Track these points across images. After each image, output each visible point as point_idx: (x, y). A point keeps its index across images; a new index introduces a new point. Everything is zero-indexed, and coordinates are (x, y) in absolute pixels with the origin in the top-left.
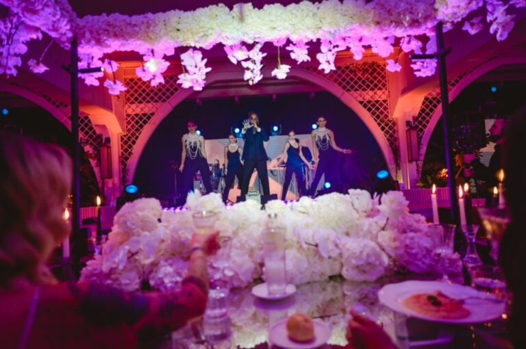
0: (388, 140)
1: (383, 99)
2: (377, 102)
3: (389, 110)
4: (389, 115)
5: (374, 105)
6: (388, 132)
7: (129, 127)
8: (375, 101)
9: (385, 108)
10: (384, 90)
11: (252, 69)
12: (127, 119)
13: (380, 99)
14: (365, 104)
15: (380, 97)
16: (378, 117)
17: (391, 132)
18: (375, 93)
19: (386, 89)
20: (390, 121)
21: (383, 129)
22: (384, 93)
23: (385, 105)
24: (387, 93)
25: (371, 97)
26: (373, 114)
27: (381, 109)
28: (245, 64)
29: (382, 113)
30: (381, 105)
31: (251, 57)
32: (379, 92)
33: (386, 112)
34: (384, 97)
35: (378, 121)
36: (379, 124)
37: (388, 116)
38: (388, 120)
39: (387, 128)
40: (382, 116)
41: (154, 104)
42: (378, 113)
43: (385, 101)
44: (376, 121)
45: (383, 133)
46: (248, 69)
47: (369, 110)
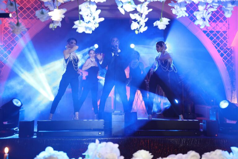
0: (226, 65)
1: (224, 30)
2: (218, 32)
3: (228, 40)
4: (228, 44)
5: (215, 35)
6: (226, 58)
7: (6, 39)
8: (216, 32)
9: (225, 38)
10: (224, 22)
11: (138, 21)
12: (4, 32)
13: (220, 30)
14: (208, 34)
15: (221, 28)
16: (218, 45)
17: (229, 58)
18: (217, 25)
19: (226, 22)
20: (229, 49)
21: (222, 55)
22: (224, 25)
23: (225, 35)
24: (227, 25)
25: (213, 28)
26: (215, 42)
27: (222, 38)
28: (133, 16)
29: (222, 41)
30: (221, 35)
31: (138, 10)
32: (220, 24)
33: (225, 42)
34: (224, 29)
35: (218, 48)
36: (219, 51)
37: (226, 45)
38: (227, 48)
39: (225, 55)
40: (221, 45)
41: (30, 20)
42: (218, 42)
43: (225, 32)
44: (217, 48)
45: (222, 58)
46: (135, 20)
47: (211, 38)
